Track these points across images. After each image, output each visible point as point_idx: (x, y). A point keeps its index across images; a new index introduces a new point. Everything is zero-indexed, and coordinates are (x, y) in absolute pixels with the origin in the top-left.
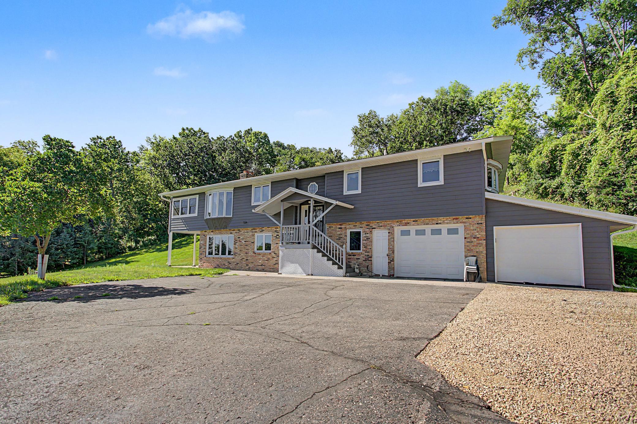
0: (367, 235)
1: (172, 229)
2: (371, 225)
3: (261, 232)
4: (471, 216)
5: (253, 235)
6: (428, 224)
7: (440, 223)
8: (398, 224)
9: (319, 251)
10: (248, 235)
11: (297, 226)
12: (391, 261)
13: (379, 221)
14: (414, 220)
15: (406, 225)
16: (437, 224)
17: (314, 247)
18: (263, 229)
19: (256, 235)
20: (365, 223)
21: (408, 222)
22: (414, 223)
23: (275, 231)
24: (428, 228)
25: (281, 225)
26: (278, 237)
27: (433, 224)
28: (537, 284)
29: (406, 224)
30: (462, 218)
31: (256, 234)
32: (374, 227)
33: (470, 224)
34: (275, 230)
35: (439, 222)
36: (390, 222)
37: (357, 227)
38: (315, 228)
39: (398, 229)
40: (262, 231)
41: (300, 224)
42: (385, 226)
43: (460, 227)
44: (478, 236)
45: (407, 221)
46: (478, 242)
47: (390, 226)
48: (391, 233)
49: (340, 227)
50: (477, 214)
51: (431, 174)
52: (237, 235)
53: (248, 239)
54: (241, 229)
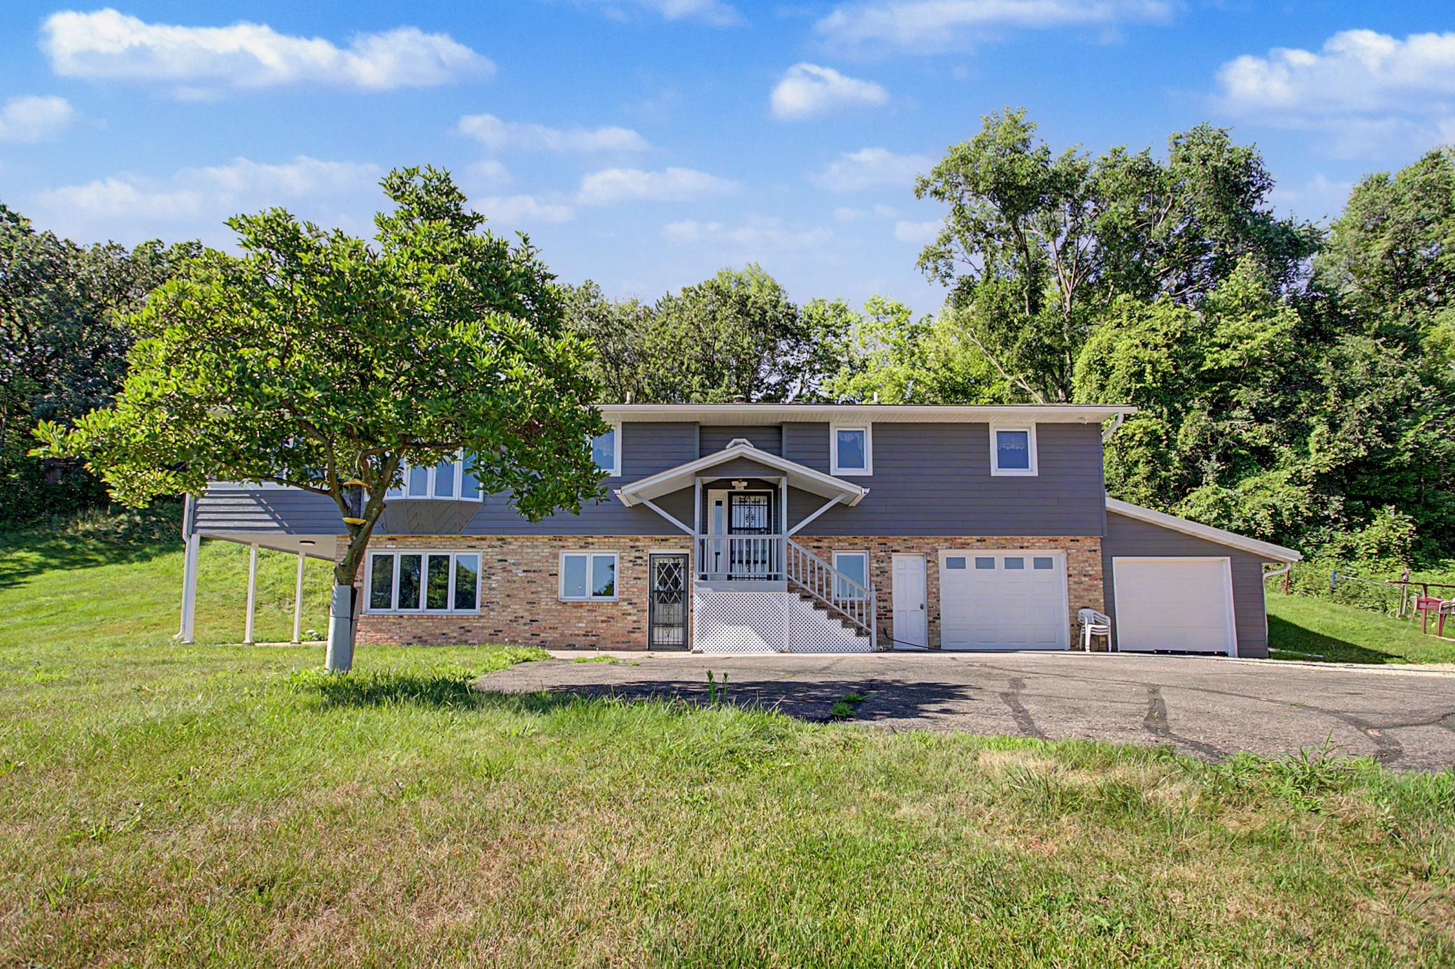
0: (882, 565)
1: (200, 524)
2: (890, 544)
3: (581, 547)
4: (1079, 538)
5: (556, 556)
6: (1004, 548)
7: (1027, 547)
8: (947, 544)
9: (807, 597)
10: (538, 554)
12: (934, 618)
13: (906, 537)
14: (979, 538)
15: (963, 548)
16: (1022, 548)
18: (590, 540)
19: (563, 554)
20: (875, 541)
21: (969, 541)
22: (979, 544)
23: (632, 547)
24: (999, 555)
25: (696, 533)
26: (639, 561)
27: (1016, 548)
28: (1174, 653)
29: (964, 546)
30: (1065, 540)
31: (561, 551)
32: (896, 548)
33: (1078, 551)
34: (632, 544)
35: (1025, 544)
36: (932, 541)
37: (858, 547)
39: (944, 554)
40: (586, 545)
42: (919, 548)
43: (1058, 556)
44: (1091, 573)
45: (963, 539)
46: (1091, 583)
47: (931, 549)
48: (931, 561)
49: (816, 544)
50: (1088, 533)
51: (1014, 455)
52: (494, 554)
53: (536, 566)
54: (508, 538)
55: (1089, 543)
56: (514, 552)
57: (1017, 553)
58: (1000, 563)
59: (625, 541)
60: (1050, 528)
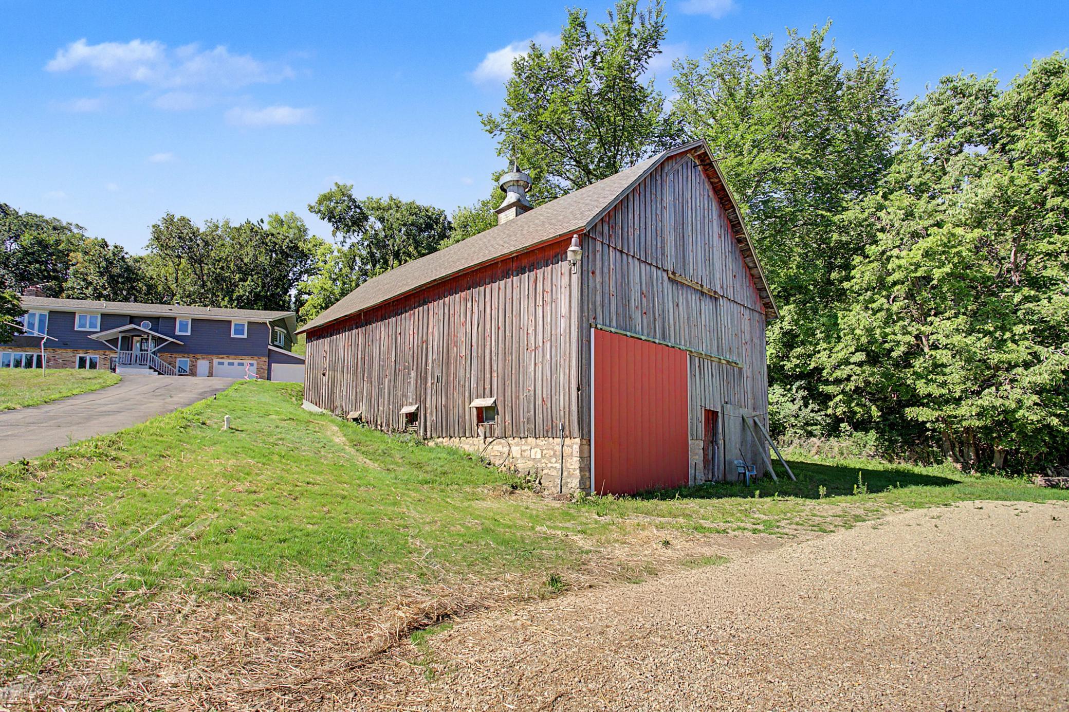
0: (194, 363)
2: (196, 357)
4: (261, 357)
5: (75, 356)
6: (236, 359)
7: (244, 360)
8: (215, 358)
9: (155, 371)
10: (68, 355)
11: (130, 352)
13: (202, 355)
14: (227, 356)
15: (222, 359)
16: (242, 360)
17: (151, 368)
18: (88, 351)
19: (78, 356)
20: (191, 356)
21: (224, 357)
22: (227, 358)
23: (104, 354)
24: (236, 362)
25: (118, 350)
26: (106, 359)
30: (256, 358)
31: (77, 354)
32: (198, 358)
33: (260, 361)
36: (210, 356)
37: (185, 357)
38: (152, 355)
39: (216, 361)
40: (86, 353)
41: (131, 350)
42: (206, 358)
43: (254, 362)
44: (264, 368)
45: (221, 356)
46: (263, 371)
47: (210, 359)
48: (211, 363)
49: (171, 356)
50: (264, 356)
51: (239, 330)
52: (51, 355)
53: (67, 359)
54: (57, 349)
55: (264, 359)
56: (58, 354)
57: (231, 361)
58: (226, 364)
59: (102, 352)
60: (251, 354)
